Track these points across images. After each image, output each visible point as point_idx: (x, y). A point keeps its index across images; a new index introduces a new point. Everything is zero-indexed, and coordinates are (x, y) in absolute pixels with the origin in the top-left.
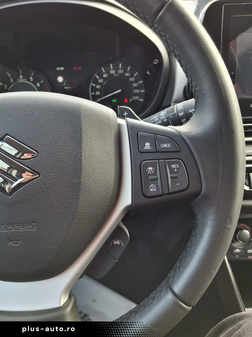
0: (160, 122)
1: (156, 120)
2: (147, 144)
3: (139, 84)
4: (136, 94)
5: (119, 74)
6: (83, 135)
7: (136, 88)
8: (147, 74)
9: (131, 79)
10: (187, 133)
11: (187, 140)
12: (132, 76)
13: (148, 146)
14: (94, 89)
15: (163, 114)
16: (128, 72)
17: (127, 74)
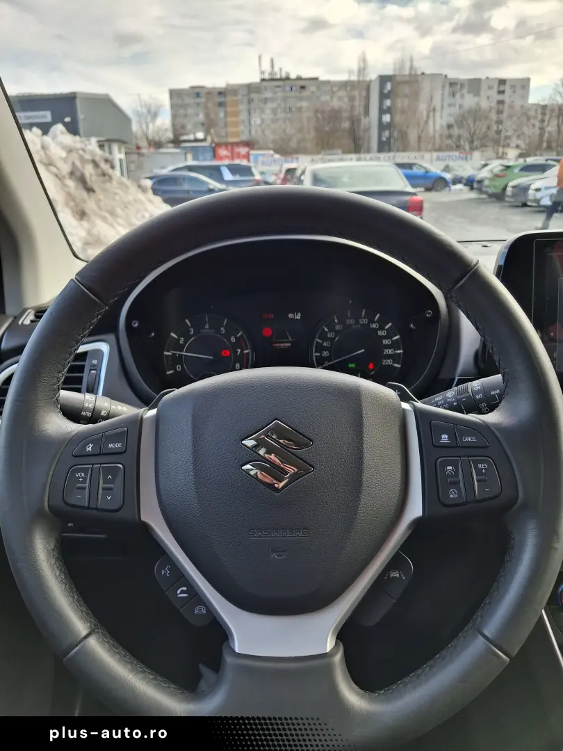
0: (447, 405)
1: (441, 403)
2: (445, 436)
3: (392, 341)
4: (388, 357)
5: (361, 325)
6: (365, 422)
7: (388, 347)
8: (412, 329)
9: (380, 333)
10: (497, 424)
11: (497, 433)
12: (382, 328)
13: (445, 438)
14: (320, 348)
15: (450, 394)
16: (375, 322)
17: (374, 326)
